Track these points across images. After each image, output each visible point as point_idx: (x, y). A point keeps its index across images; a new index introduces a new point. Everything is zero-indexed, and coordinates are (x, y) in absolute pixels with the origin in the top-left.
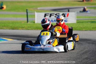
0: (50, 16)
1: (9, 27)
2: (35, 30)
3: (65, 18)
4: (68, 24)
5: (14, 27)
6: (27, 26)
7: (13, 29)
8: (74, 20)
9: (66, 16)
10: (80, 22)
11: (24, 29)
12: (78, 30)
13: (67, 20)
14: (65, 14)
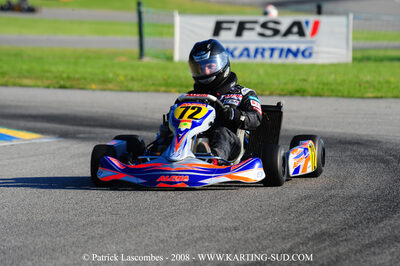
0: (239, 33)
1: (47, 79)
2: (157, 91)
3: (302, 39)
4: (313, 66)
5: (69, 78)
6: (126, 76)
7: (62, 87)
8: (344, 51)
9: (308, 31)
10: (368, 59)
11: (110, 86)
12: (343, 96)
13: (311, 48)
14: (304, 25)
